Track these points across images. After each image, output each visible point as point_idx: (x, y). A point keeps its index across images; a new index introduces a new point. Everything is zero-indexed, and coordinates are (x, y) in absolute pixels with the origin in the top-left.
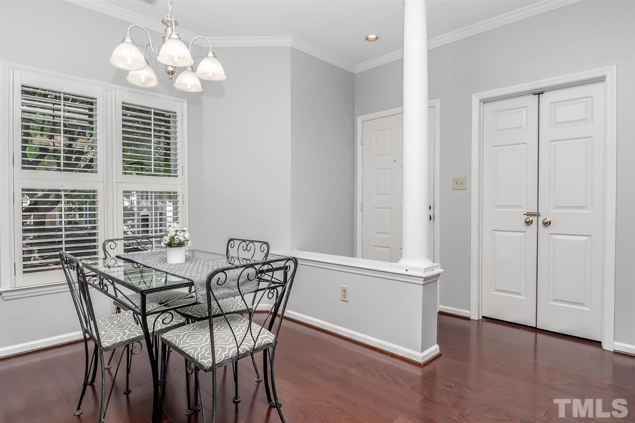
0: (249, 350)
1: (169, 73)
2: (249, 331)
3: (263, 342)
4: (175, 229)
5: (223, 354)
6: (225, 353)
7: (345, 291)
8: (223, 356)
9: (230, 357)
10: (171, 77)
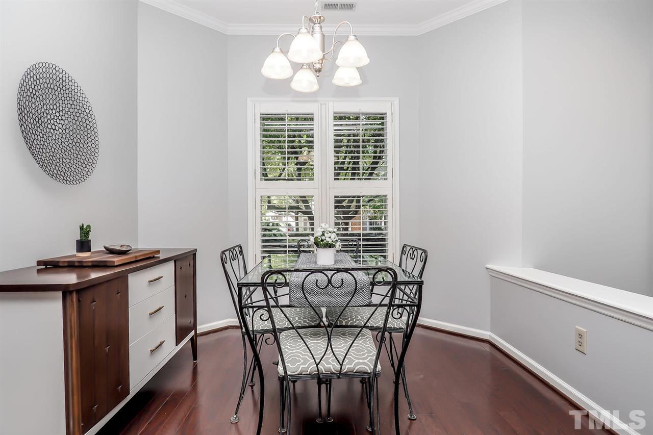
0: (335, 372)
1: (316, 71)
2: (329, 348)
3: (356, 368)
4: (323, 230)
5: (301, 366)
6: (303, 366)
7: (580, 336)
8: (300, 369)
9: (308, 373)
10: (318, 75)
